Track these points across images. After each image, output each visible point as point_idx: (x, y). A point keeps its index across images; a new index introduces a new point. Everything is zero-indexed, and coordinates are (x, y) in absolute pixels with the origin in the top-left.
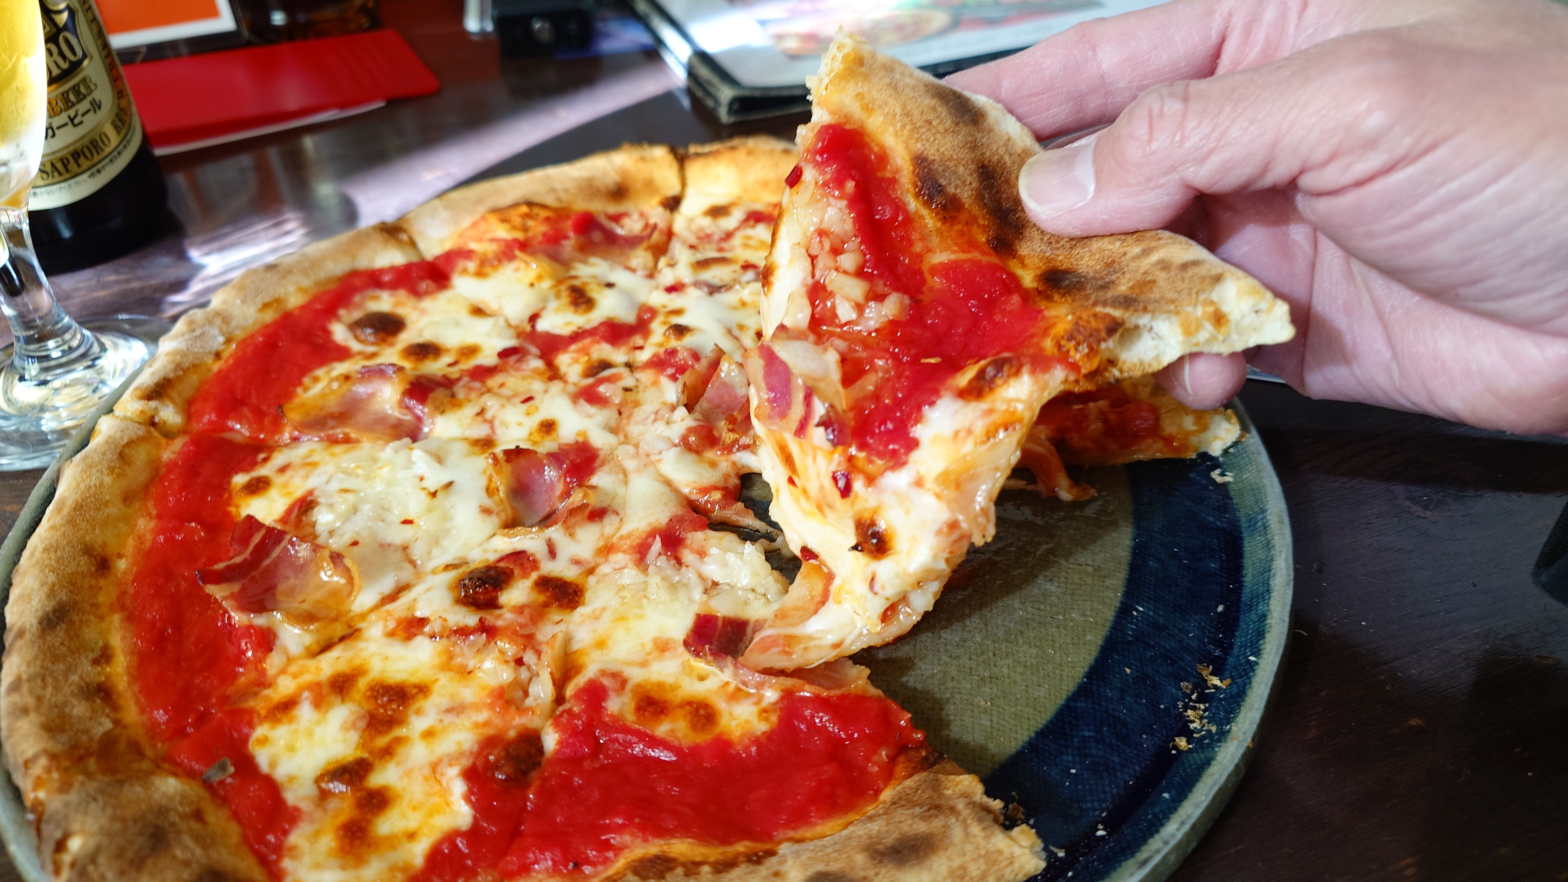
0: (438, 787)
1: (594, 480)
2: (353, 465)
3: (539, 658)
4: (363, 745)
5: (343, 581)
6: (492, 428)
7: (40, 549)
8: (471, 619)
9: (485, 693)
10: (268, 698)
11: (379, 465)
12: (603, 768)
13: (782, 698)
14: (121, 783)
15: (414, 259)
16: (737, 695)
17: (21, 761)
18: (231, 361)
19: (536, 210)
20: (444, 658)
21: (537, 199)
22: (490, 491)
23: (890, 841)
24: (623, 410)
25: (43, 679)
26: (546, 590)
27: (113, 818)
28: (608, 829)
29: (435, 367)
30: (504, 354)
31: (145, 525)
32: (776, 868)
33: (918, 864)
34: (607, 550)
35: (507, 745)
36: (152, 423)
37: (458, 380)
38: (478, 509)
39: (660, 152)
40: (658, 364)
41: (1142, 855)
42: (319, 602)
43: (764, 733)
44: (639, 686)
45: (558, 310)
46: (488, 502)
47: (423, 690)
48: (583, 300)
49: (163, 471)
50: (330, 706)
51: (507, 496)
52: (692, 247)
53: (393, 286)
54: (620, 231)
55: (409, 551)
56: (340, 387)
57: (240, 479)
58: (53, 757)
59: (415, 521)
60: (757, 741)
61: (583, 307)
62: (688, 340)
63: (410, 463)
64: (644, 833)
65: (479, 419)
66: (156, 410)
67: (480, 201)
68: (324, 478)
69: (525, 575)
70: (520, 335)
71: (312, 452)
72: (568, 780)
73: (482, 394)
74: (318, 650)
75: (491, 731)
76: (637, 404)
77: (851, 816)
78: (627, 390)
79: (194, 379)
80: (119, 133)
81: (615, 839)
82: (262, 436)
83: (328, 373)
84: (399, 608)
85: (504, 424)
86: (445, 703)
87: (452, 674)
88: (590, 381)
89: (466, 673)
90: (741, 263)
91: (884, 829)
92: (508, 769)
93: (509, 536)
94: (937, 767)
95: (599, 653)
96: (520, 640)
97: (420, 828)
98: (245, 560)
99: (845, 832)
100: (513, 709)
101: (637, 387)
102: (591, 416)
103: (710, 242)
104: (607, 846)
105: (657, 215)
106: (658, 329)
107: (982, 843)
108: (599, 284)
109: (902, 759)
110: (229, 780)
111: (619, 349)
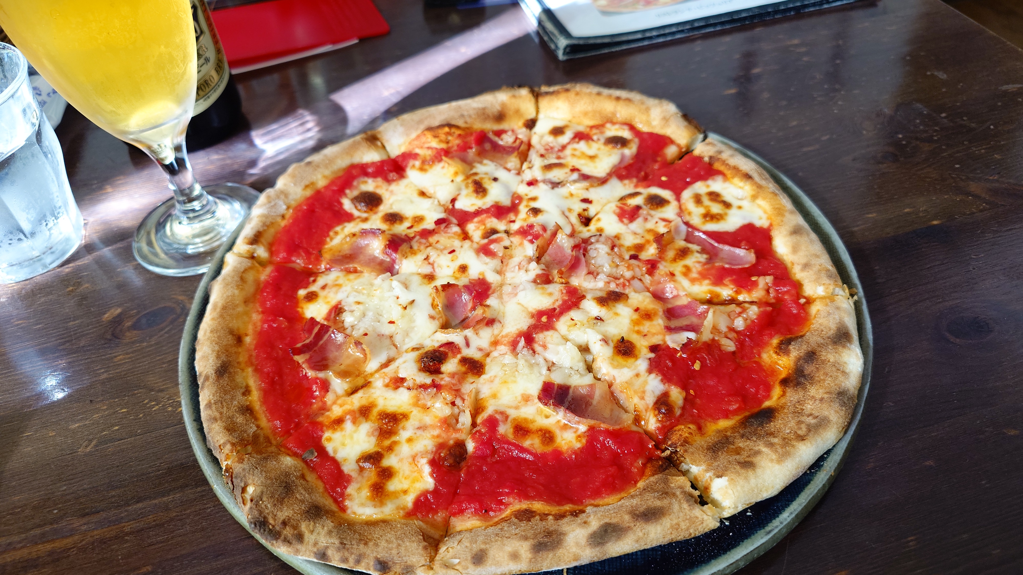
0: (416, 468)
1: (489, 302)
2: (360, 288)
3: (464, 403)
4: (378, 445)
5: (362, 356)
6: (433, 268)
7: (209, 331)
8: (427, 379)
9: (437, 420)
10: (328, 417)
11: (374, 288)
12: (497, 462)
13: (589, 430)
14: (266, 459)
15: (385, 157)
16: (565, 427)
17: (217, 445)
18: (291, 221)
19: (453, 130)
20: (415, 400)
21: (453, 122)
22: (434, 306)
23: (642, 509)
24: (504, 260)
25: (222, 403)
26: (465, 365)
27: (266, 477)
28: (501, 494)
29: (401, 229)
30: (439, 222)
31: (256, 317)
32: (585, 519)
33: (656, 522)
34: (495, 343)
35: (450, 448)
36: (252, 257)
37: (414, 237)
38: (427, 317)
39: (524, 92)
40: (524, 232)
41: (768, 528)
42: (348, 366)
43: (579, 448)
44: (514, 419)
45: (467, 195)
46: (433, 312)
47: (405, 416)
48: (481, 190)
49: (262, 285)
50: (360, 423)
51: (442, 309)
52: (542, 156)
53: (374, 175)
54: (501, 143)
55: (393, 339)
56: (350, 240)
57: (302, 293)
58: (233, 445)
59: (396, 322)
60: (575, 453)
61: (481, 194)
62: (540, 219)
63: (391, 289)
64: (520, 498)
65: (426, 262)
66: (255, 249)
67: (420, 122)
68: (345, 294)
69: (454, 356)
70: (446, 210)
71: (338, 277)
72: (480, 468)
73: (427, 247)
74: (351, 392)
75: (441, 441)
76: (511, 257)
77: (623, 494)
78: (506, 248)
79: (272, 231)
80: (218, 74)
81: (506, 500)
82: (311, 266)
83: (343, 229)
84: (390, 371)
85: (439, 266)
86: (417, 424)
87: (420, 409)
88: (486, 241)
89: (426, 408)
90: (571, 168)
91: (639, 503)
92: (451, 461)
93: (444, 333)
94: (667, 471)
95: (494, 400)
96: (453, 393)
97: (409, 488)
98: (311, 341)
99: (619, 503)
100: (451, 429)
101: (511, 246)
102: (487, 264)
103: (552, 153)
104: (501, 503)
105: (522, 133)
106: (523, 209)
107: (688, 512)
108: (489, 179)
109: (649, 465)
110: (315, 460)
111: (501, 221)
